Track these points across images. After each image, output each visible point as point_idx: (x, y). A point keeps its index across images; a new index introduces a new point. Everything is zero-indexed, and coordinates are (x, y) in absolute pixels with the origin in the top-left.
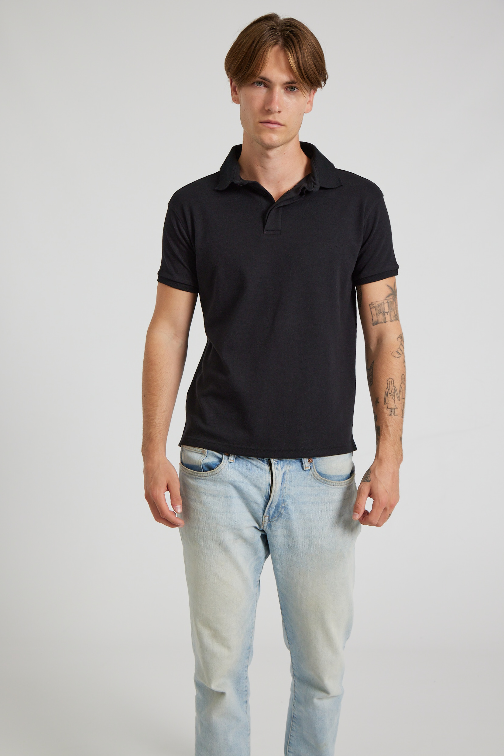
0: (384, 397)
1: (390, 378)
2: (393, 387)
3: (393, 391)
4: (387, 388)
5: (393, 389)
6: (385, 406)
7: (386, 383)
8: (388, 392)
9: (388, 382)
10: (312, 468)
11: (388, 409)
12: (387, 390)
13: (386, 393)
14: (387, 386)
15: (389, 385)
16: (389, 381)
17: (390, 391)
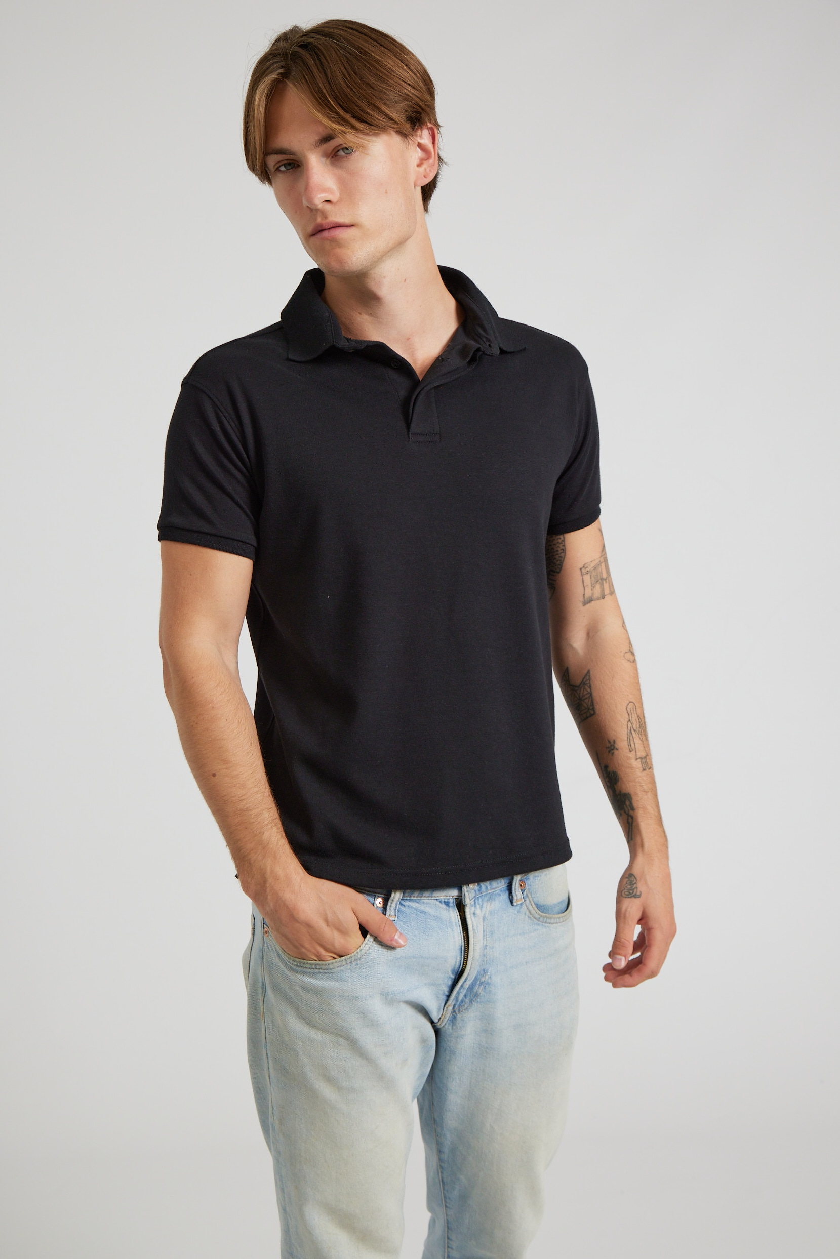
0: (626, 739)
1: (631, 702)
2: (637, 719)
3: (638, 726)
4: (629, 721)
5: (638, 721)
6: (632, 755)
7: (626, 712)
8: (632, 729)
9: (628, 709)
10: (527, 899)
11: (639, 760)
12: (630, 725)
13: (629, 729)
14: (628, 716)
15: (630, 716)
16: (629, 707)
17: (634, 726)
